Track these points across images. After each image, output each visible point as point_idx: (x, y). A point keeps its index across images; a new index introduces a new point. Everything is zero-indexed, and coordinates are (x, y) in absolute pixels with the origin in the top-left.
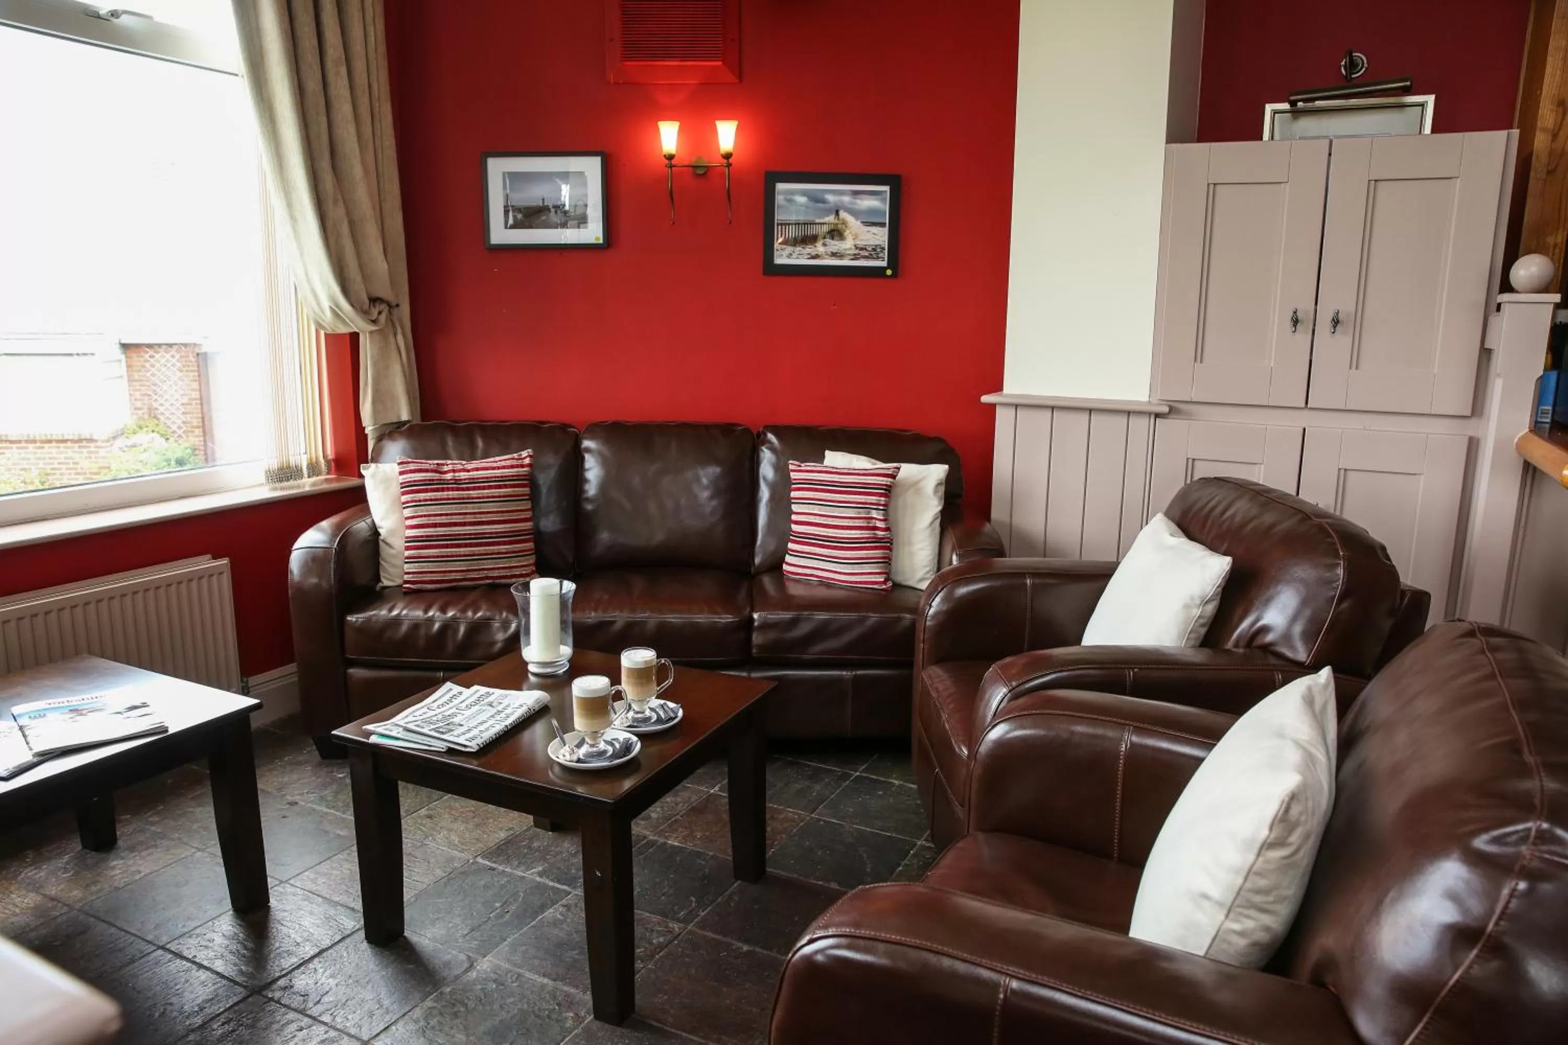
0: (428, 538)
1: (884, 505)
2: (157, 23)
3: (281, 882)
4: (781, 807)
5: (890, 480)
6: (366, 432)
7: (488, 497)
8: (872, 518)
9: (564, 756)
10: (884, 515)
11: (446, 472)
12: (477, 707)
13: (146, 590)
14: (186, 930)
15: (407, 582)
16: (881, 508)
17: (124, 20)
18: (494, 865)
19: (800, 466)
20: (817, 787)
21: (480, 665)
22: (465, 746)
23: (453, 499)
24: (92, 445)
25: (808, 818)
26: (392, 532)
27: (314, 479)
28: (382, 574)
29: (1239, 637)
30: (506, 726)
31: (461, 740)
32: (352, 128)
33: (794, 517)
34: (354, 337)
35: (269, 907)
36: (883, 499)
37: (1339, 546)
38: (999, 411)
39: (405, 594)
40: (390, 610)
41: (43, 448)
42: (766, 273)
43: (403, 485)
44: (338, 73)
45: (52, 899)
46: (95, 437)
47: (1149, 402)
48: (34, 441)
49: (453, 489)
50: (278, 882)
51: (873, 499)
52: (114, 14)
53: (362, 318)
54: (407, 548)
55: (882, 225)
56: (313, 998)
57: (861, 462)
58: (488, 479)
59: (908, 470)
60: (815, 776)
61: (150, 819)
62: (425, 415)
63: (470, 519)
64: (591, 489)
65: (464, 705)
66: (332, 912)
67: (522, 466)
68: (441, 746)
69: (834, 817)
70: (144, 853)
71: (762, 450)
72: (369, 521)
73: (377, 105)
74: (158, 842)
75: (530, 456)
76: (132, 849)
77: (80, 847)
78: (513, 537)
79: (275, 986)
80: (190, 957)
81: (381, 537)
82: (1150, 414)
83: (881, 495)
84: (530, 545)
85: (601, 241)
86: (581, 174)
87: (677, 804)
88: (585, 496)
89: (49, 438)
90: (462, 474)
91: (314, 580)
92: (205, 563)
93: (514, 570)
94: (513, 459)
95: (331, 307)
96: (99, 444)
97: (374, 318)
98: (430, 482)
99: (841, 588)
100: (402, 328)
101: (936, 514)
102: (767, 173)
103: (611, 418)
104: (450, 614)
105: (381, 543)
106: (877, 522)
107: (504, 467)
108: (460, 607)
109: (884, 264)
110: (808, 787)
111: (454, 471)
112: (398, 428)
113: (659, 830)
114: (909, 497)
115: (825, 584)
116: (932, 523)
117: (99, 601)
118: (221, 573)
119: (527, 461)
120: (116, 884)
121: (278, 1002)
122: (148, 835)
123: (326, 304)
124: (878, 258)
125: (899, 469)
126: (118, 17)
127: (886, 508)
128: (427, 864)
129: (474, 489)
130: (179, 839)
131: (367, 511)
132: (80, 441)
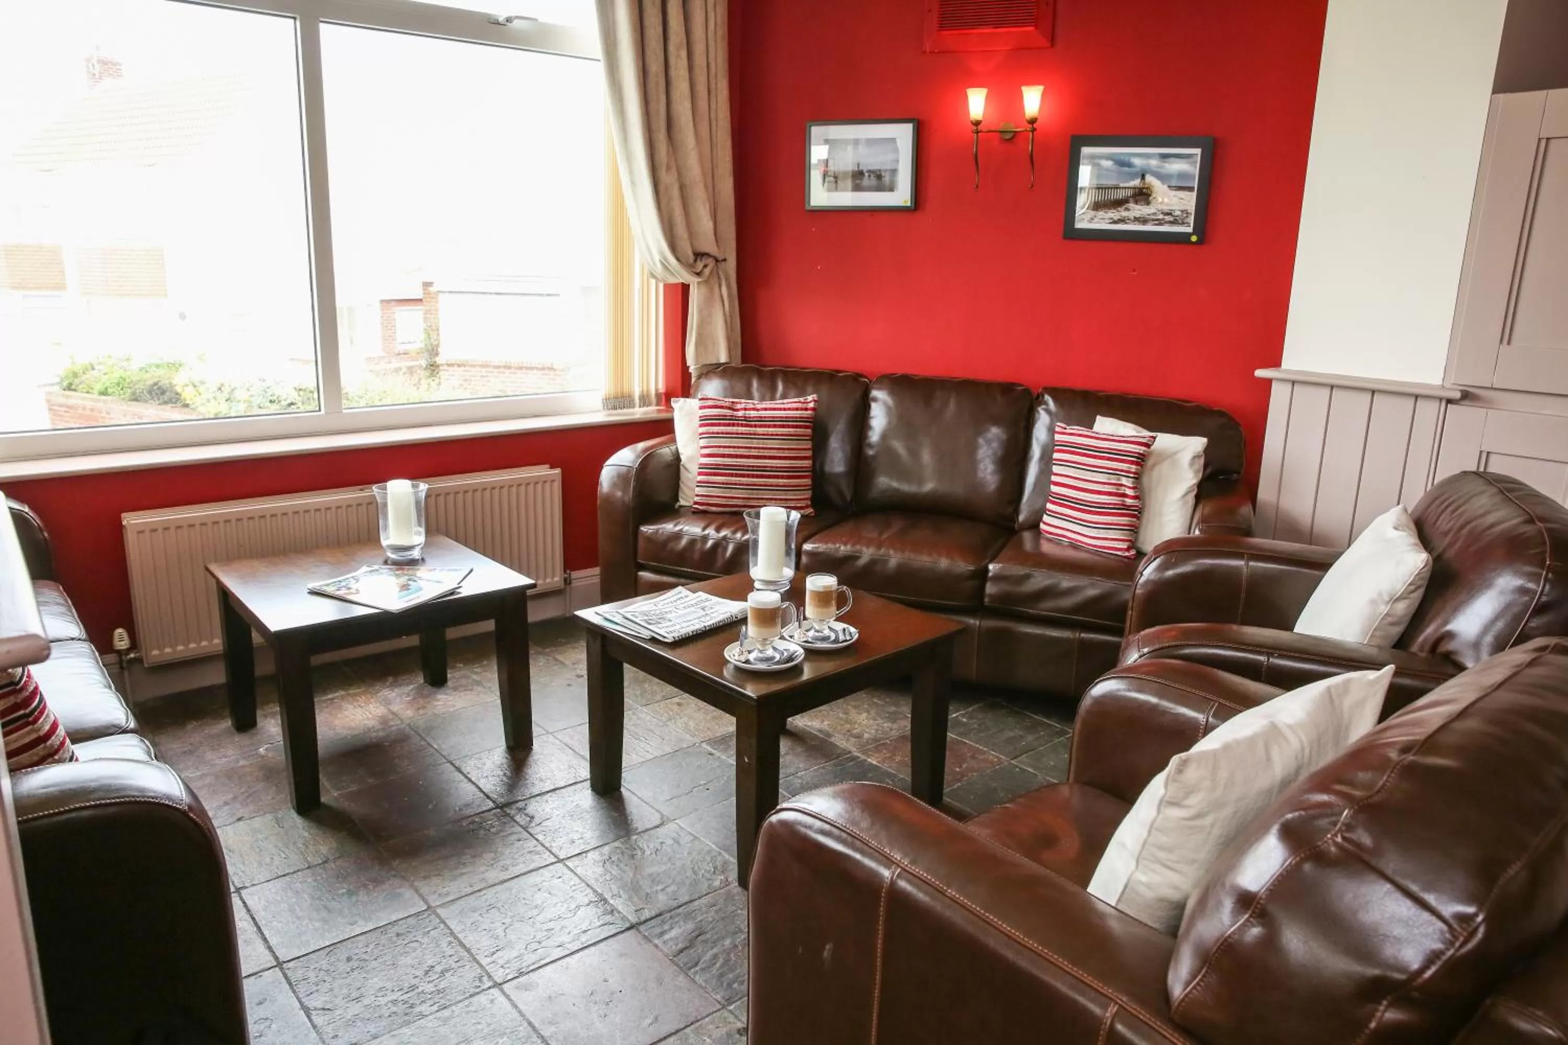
0: (717, 466)
1: (1134, 473)
2: (542, 23)
3: (548, 733)
4: (986, 749)
5: (1143, 448)
6: (690, 371)
7: (772, 435)
8: (1122, 485)
9: (734, 655)
10: (1133, 483)
11: (737, 410)
12: (692, 609)
13: (502, 487)
14: (470, 753)
15: (696, 503)
16: (1132, 475)
17: (516, 24)
18: (714, 751)
19: (1065, 429)
20: (1030, 738)
21: (714, 577)
22: (665, 637)
23: (742, 434)
24: (552, 373)
25: (1006, 763)
26: (691, 459)
27: (645, 409)
28: (680, 494)
29: (1425, 640)
30: (705, 627)
31: (662, 632)
32: (688, 105)
33: (1054, 478)
34: (685, 288)
35: (532, 749)
36: (1134, 467)
37: (1548, 555)
38: (1275, 386)
39: (694, 513)
40: (675, 525)
41: (515, 373)
42: (1066, 237)
43: (702, 418)
44: (678, 56)
45: (393, 713)
46: (555, 367)
47: (1443, 386)
48: (510, 368)
49: (742, 425)
50: (544, 732)
51: (1125, 466)
52: (509, 20)
53: (687, 271)
54: (700, 474)
55: (1191, 189)
56: (537, 820)
57: (1127, 429)
58: (773, 419)
59: (1165, 441)
60: (1031, 729)
61: (475, 670)
62: (745, 358)
63: (754, 453)
64: (874, 436)
65: (683, 606)
66: (574, 762)
67: (806, 409)
68: (646, 634)
69: (1032, 766)
70: (462, 694)
71: (1038, 411)
72: (673, 448)
73: (714, 81)
74: (475, 687)
75: (815, 401)
76: (455, 689)
77: (422, 681)
78: (792, 473)
79: (514, 807)
80: (465, 772)
81: (682, 463)
82: (1441, 399)
83: (1132, 463)
84: (808, 481)
85: (909, 204)
86: (893, 140)
87: (891, 730)
88: (867, 441)
89: (521, 365)
90: (752, 412)
91: (619, 494)
92: (543, 471)
93: (789, 502)
94: (799, 402)
95: (660, 260)
96: (558, 372)
97: (698, 271)
98: (724, 417)
99: (1088, 551)
100: (727, 279)
101: (1192, 487)
102: (1073, 136)
103: (900, 371)
104: (723, 533)
105: (681, 467)
106: (1127, 489)
107: (789, 409)
108: (732, 529)
109: (1190, 230)
110: (1021, 736)
111: (745, 409)
112: (717, 368)
113: (865, 748)
114: (1165, 467)
115: (1074, 545)
116: (1186, 494)
117: (466, 492)
118: (553, 481)
119: (811, 405)
120: (436, 712)
121: (512, 818)
122: (470, 681)
123: (657, 258)
124: (1183, 223)
125: (1154, 438)
126: (511, 22)
127: (1138, 477)
128: (661, 740)
129: (761, 426)
130: (490, 688)
131: (674, 440)
132: (543, 369)
